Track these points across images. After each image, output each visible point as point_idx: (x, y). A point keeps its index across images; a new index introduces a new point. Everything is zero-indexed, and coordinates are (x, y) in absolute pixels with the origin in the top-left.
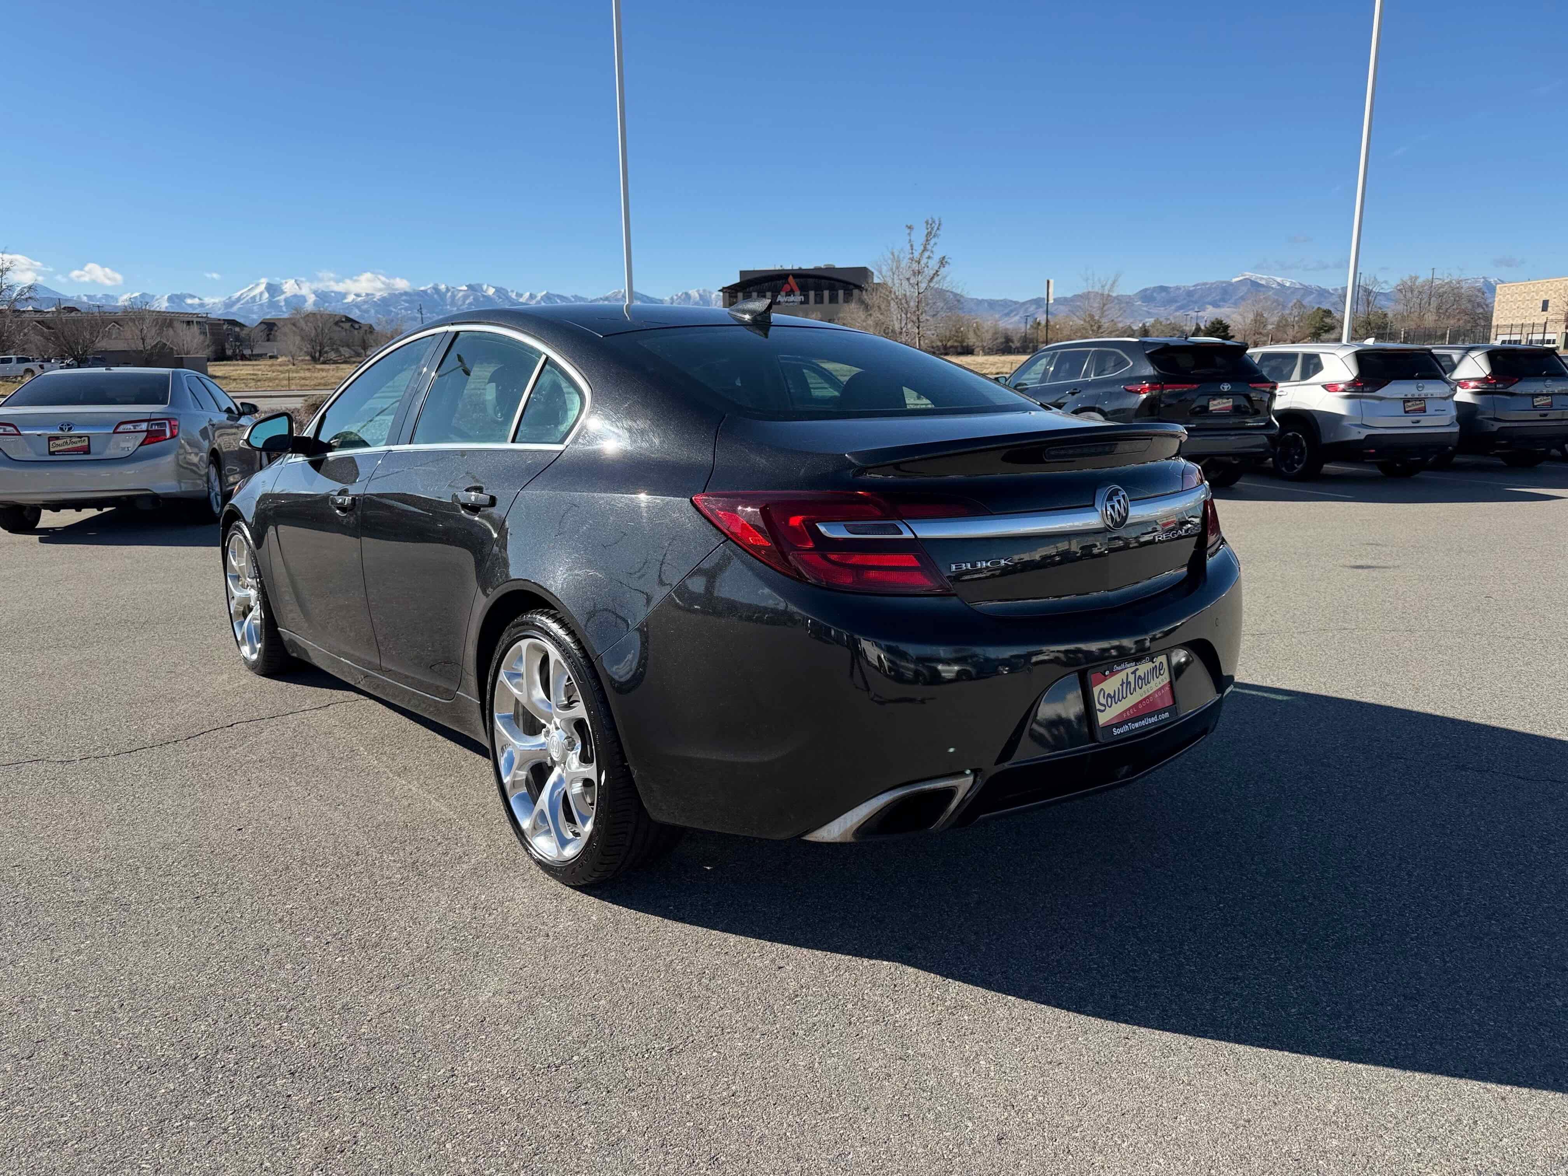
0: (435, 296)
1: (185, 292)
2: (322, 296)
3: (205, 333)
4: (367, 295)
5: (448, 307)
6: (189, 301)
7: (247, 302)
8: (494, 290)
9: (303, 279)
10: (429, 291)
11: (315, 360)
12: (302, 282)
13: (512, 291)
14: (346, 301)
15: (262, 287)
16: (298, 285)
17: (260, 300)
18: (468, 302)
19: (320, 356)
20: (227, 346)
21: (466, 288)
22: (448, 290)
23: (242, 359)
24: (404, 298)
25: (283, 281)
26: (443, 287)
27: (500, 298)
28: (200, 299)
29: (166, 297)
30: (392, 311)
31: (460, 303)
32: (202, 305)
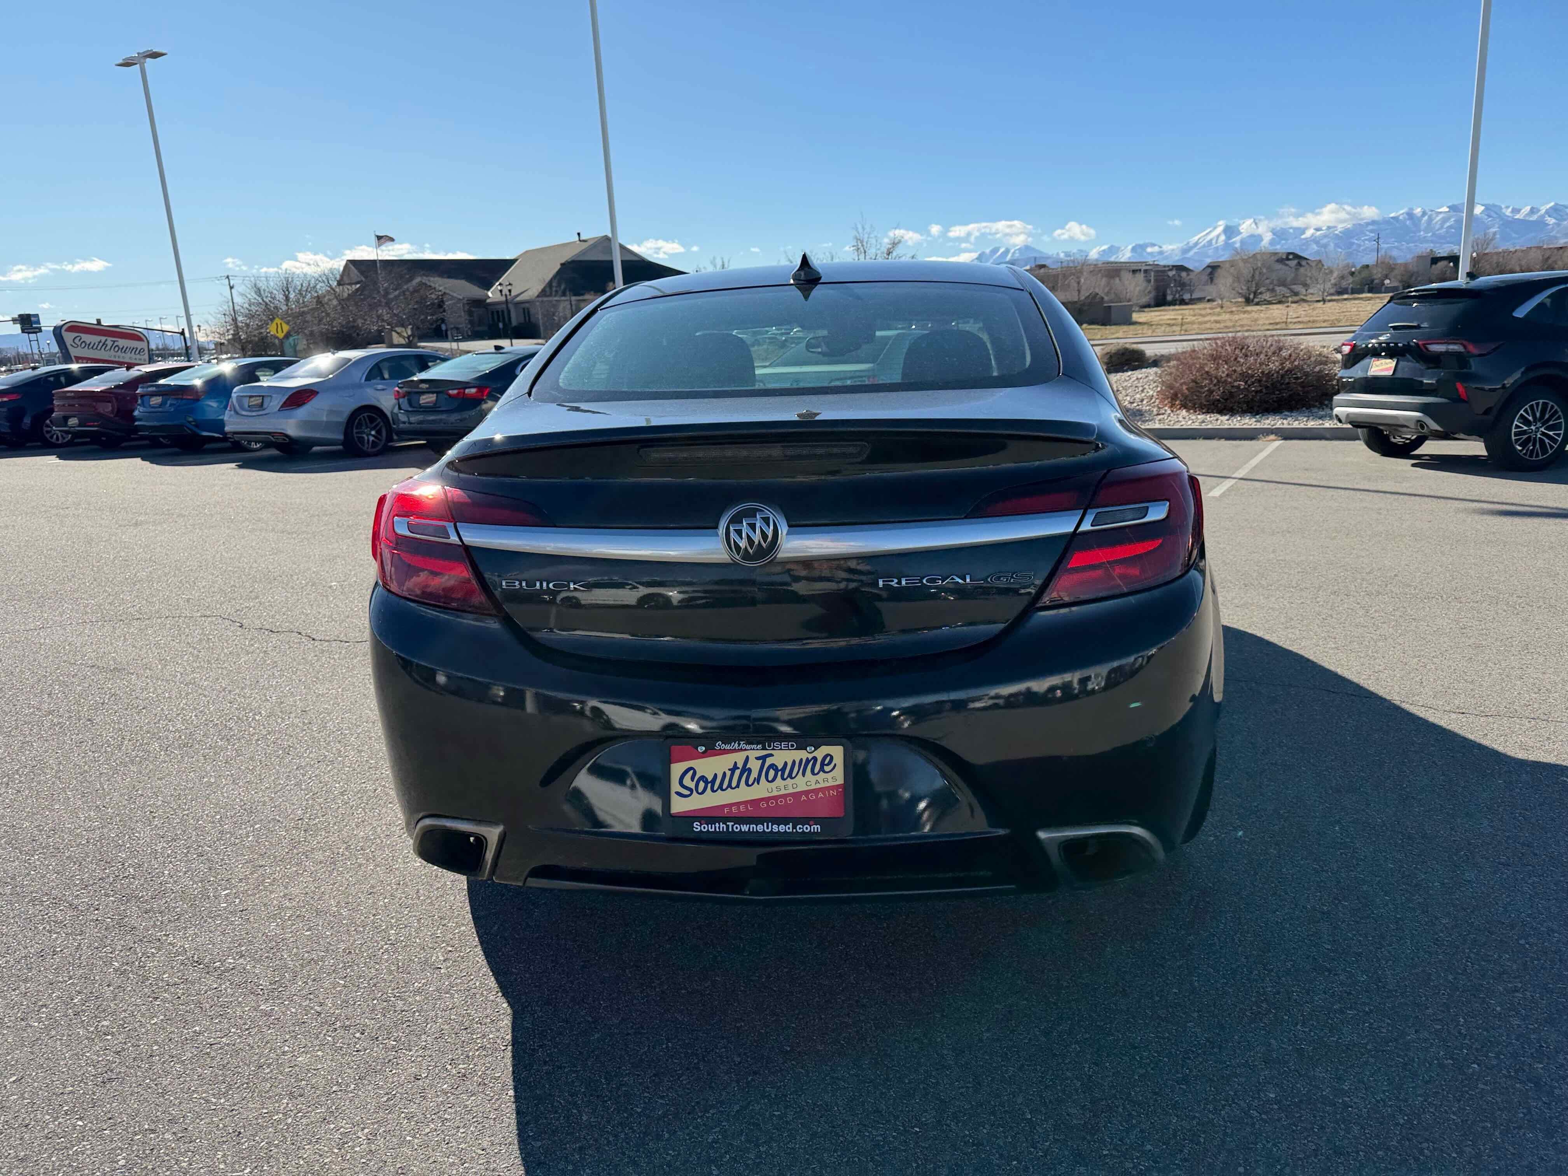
0: (1408, 222)
1: (1147, 241)
2: (1279, 234)
3: (1149, 281)
4: (1329, 228)
5: (1422, 233)
6: (1149, 250)
7: (1204, 246)
8: (1483, 208)
9: (1262, 217)
10: (1401, 218)
11: (1248, 301)
12: (1260, 220)
13: (1507, 207)
14: (1303, 237)
15: (1220, 229)
16: (1256, 224)
17: (1216, 243)
18: (1448, 224)
19: (1254, 297)
20: (1169, 292)
21: (1447, 210)
22: (1424, 213)
23: (1180, 304)
24: (1370, 227)
25: (1241, 222)
26: (1418, 211)
27: (1489, 216)
28: (1160, 247)
29: (1130, 247)
30: (1354, 243)
31: (1438, 227)
32: (1161, 253)
